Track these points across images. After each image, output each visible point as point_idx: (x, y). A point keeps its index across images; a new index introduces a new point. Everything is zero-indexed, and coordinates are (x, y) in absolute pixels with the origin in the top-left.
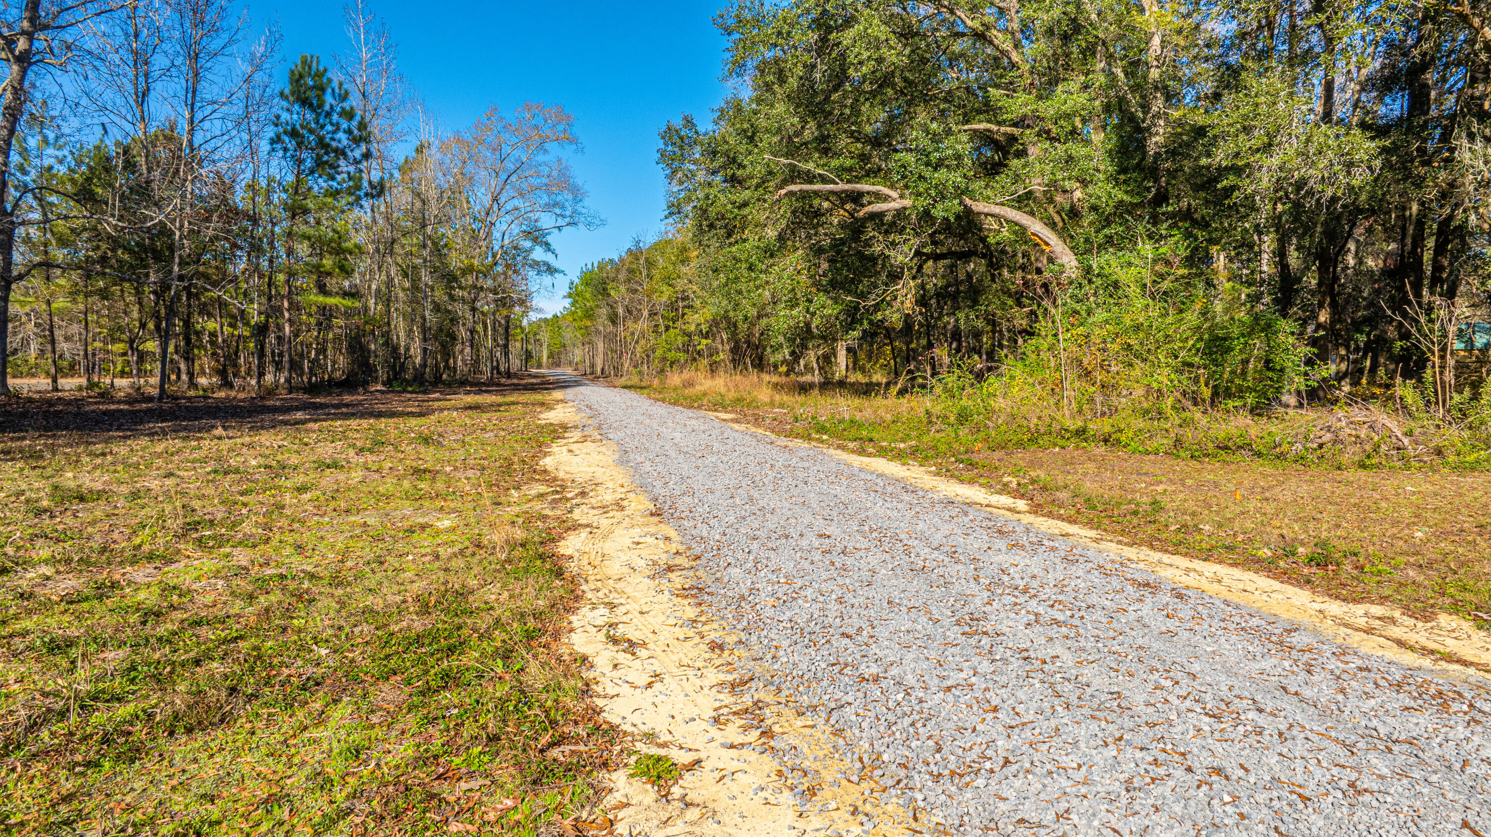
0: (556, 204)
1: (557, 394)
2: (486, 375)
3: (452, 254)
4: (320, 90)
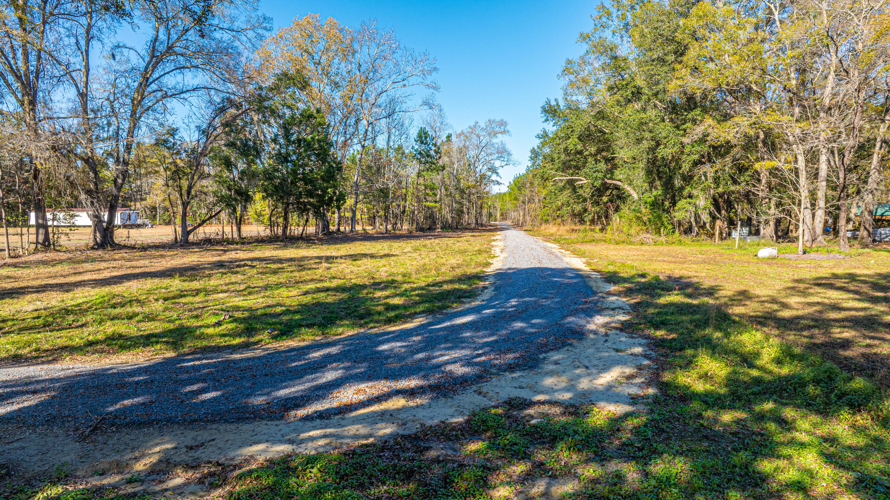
0: (502, 157)
1: (499, 233)
2: (473, 225)
3: (462, 181)
4: (426, 138)
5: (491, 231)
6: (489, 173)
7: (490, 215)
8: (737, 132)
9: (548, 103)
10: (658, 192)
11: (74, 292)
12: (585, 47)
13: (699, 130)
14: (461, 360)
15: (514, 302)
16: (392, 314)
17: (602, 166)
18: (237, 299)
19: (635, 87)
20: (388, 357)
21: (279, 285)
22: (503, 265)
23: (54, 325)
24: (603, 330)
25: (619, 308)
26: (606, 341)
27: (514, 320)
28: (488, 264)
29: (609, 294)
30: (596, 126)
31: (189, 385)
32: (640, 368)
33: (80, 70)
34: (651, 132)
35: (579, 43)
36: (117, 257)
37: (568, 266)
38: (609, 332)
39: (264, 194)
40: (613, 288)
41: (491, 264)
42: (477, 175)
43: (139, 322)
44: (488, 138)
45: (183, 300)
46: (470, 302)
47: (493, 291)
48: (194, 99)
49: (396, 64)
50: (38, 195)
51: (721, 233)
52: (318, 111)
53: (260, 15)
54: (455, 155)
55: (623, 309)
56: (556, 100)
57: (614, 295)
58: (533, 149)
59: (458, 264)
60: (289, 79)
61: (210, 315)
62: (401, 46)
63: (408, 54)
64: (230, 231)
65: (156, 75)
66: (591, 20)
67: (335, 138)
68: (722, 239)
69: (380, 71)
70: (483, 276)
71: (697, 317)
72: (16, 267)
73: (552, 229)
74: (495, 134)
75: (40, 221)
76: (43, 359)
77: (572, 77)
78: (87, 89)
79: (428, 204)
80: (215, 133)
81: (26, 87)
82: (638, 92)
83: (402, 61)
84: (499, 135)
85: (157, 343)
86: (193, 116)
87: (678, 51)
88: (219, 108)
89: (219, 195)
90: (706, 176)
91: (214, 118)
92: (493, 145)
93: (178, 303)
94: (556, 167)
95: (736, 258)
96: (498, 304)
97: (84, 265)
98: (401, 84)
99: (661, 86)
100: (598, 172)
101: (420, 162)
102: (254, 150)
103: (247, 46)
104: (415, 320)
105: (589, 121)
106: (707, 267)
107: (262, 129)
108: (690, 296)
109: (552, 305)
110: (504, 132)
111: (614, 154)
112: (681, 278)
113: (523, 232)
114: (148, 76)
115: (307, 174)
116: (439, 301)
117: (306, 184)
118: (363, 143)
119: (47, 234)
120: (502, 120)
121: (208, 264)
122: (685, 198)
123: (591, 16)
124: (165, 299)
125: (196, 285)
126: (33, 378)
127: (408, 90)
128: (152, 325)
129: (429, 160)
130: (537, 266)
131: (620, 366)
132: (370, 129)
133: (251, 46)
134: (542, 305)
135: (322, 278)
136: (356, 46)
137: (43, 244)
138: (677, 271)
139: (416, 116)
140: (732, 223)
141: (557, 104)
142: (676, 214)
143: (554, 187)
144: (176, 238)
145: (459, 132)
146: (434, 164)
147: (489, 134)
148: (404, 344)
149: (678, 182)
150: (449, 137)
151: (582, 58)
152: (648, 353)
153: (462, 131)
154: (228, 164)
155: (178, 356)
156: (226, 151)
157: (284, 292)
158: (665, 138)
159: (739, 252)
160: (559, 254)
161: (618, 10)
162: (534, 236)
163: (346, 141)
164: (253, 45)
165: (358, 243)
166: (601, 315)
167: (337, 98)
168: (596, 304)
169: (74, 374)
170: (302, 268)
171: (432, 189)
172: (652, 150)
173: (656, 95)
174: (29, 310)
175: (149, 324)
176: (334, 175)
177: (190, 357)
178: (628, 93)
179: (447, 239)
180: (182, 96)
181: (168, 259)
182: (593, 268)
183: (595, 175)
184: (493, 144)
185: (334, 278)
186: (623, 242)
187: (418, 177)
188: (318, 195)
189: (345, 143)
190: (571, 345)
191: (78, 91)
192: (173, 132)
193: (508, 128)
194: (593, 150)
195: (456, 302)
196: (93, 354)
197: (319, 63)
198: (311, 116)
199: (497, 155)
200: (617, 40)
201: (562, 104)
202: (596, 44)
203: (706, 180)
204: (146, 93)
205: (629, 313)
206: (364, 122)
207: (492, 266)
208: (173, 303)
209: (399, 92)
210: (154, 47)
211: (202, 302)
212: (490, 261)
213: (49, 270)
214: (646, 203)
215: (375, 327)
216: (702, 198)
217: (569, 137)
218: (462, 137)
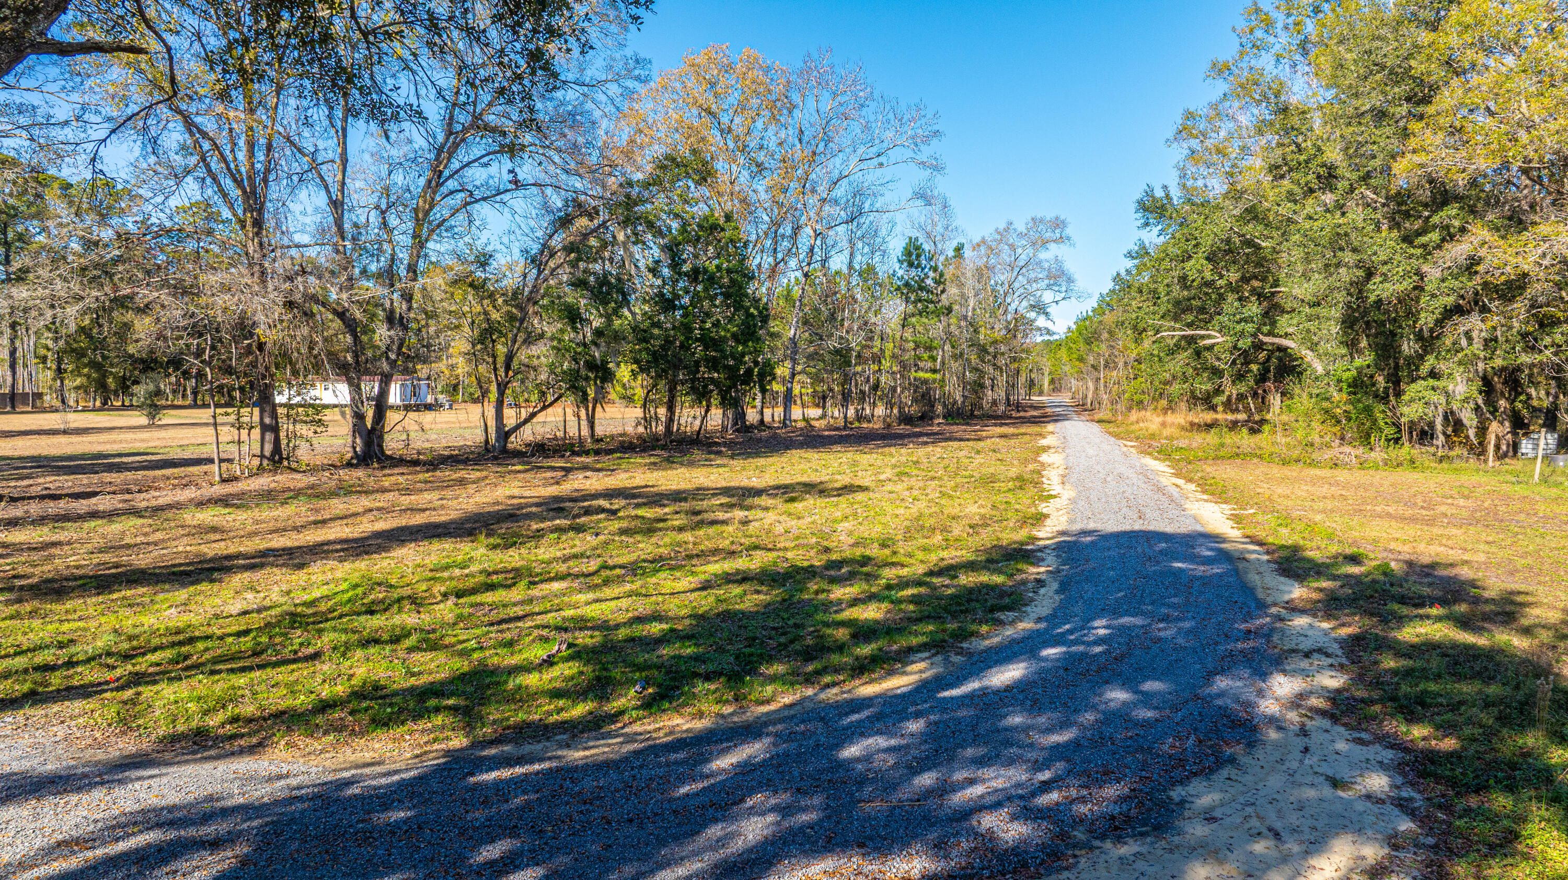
0: (1056, 285)
1: (1050, 427)
2: (1002, 408)
3: (982, 330)
4: (918, 256)
5: (1034, 421)
6: (1032, 315)
7: (1031, 384)
8: (1544, 255)
9: (1149, 192)
10: (1365, 360)
11: (310, 570)
12: (1221, 87)
13: (1459, 250)
14: (1009, 799)
15: (1100, 628)
16: (865, 650)
17: (1254, 309)
18: (582, 598)
19: (1324, 165)
20: (862, 781)
21: (658, 563)
22: (1071, 521)
23: (269, 652)
24: (1293, 716)
25: (1320, 651)
26: (1306, 750)
27: (1107, 682)
28: (1040, 518)
29: (1294, 609)
30: (1243, 235)
31: (487, 843)
32: (1394, 842)
33: (333, 161)
34: (1354, 250)
35: (1210, 80)
36: (387, 484)
37: (1199, 528)
38: (1309, 724)
39: (635, 366)
40: (1298, 592)
41: (1046, 516)
42: (1009, 317)
43: (410, 650)
44: (1030, 251)
45: (488, 597)
46: (1012, 623)
47: (1057, 592)
48: (518, 202)
49: (867, 128)
50: (264, 377)
51: (1497, 447)
52: (728, 218)
53: (629, 56)
54: (970, 283)
55: (1328, 655)
56: (1165, 187)
57: (1303, 612)
58: (1118, 274)
59: (983, 517)
60: (678, 166)
61: (533, 641)
62: (876, 94)
63: (888, 107)
64: (576, 428)
65: (456, 165)
66: (1234, 35)
67: (759, 260)
68: (1501, 456)
69: (836, 140)
70: (1032, 551)
71: (1493, 690)
72: (227, 505)
73: (1151, 421)
74: (1045, 243)
75: (267, 420)
76: (242, 743)
77: (1194, 143)
78: (343, 193)
79: (921, 374)
80: (552, 264)
81: (248, 198)
82: (1330, 175)
83: (876, 121)
84: (1052, 246)
85: (437, 710)
86: (518, 232)
87: (1416, 94)
88: (560, 218)
89: (559, 370)
90: (1470, 339)
91: (551, 237)
92: (1039, 263)
93: (481, 604)
94: (1163, 309)
95: (1542, 508)
96: (1070, 632)
97: (334, 502)
98: (875, 161)
99: (1377, 163)
100: (1246, 322)
101: (907, 300)
102: (617, 292)
103: (606, 110)
104: (909, 669)
105: (1229, 225)
106: (1483, 536)
107: (631, 255)
108: (1464, 623)
109: (1180, 641)
110: (1061, 240)
111: (1277, 286)
112: (1433, 566)
113: (1095, 428)
114: (441, 168)
115: (708, 329)
116: (954, 616)
117: (706, 348)
118: (806, 269)
119: (277, 441)
120: (1057, 218)
121: (537, 505)
122: (1424, 379)
123: (1234, 30)
124: (459, 594)
125: (514, 558)
126: (218, 800)
127: (887, 173)
128: (432, 660)
129: (924, 295)
130: (1137, 527)
131: (1350, 837)
132: (818, 242)
133: (613, 110)
134: (1160, 639)
135: (734, 547)
136: (796, 97)
137: (271, 459)
138: (1422, 547)
139: (900, 217)
140: (1519, 424)
141: (1167, 196)
142: (1405, 410)
143: (1157, 345)
144: (487, 442)
145: (977, 239)
146: (932, 302)
147: (1034, 244)
148: (893, 742)
149: (1408, 347)
150: (959, 249)
151: (1214, 106)
152: (1404, 794)
153: (983, 238)
154: (573, 317)
155: (474, 745)
156: (571, 296)
157: (666, 582)
158: (1385, 263)
159: (1543, 489)
160: (1174, 491)
161: (1289, 15)
162: (1117, 436)
163: (777, 264)
164: (618, 108)
165: (796, 453)
166: (1284, 672)
167: (761, 189)
168: (1268, 636)
169: (285, 794)
170: (698, 520)
171: (929, 348)
172: (1359, 288)
173: (1366, 177)
174: (234, 612)
175: (429, 656)
176: (755, 332)
177: (493, 751)
178: (1309, 177)
179: (955, 444)
180: (498, 198)
181: (471, 488)
182: (1249, 532)
183: (1239, 327)
184: (1041, 262)
185: (756, 547)
186: (1298, 461)
187: (903, 326)
188: (727, 367)
189: (773, 270)
190: (1232, 760)
191: (330, 198)
192: (483, 260)
193: (1068, 231)
194: (1233, 276)
195: (986, 622)
196: (326, 733)
197: (730, 130)
198: (714, 227)
199: (1046, 282)
200: (1284, 71)
201: (1176, 193)
202: (1244, 81)
203: (1470, 344)
204: (438, 198)
205: (1342, 666)
206: (808, 230)
207: (1048, 522)
208: (472, 606)
209: (871, 176)
210: (451, 117)
211: (522, 603)
212: (1043, 508)
213: (275, 513)
214: (1340, 381)
215: (834, 684)
216: (1459, 379)
217: (1190, 257)
218: (983, 249)
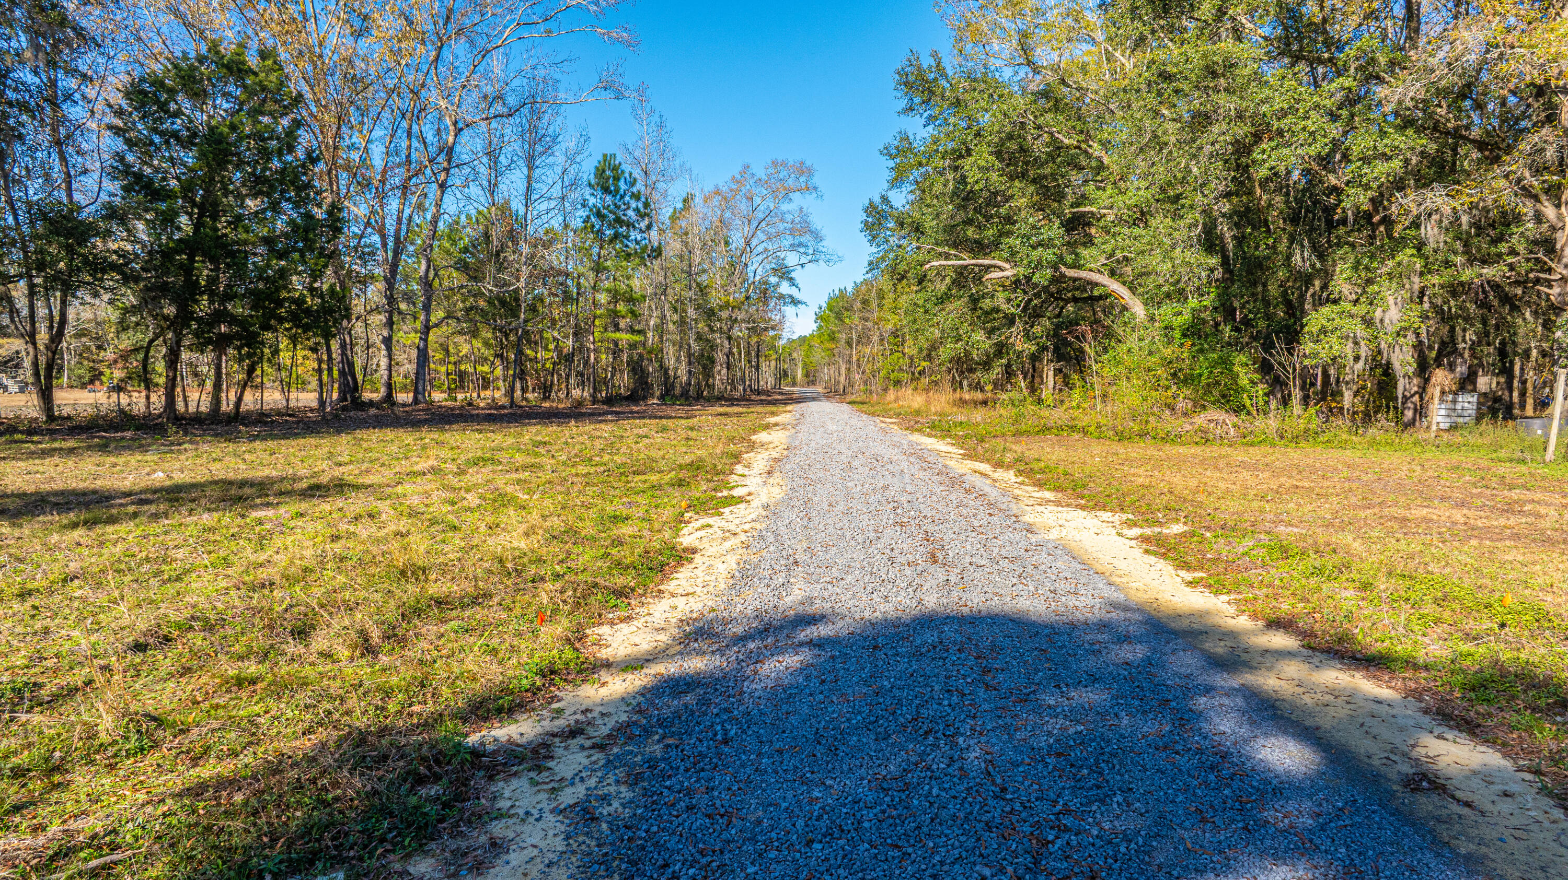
0: (801, 244)
2: (742, 391)
3: (711, 291)
4: (617, 179)
7: (783, 374)
9: (914, 61)
17: (1055, 231)
44: (771, 201)
56: (936, 53)
74: (788, 193)
79: (618, 336)
92: (781, 217)
98: (541, 27)
100: (1044, 246)
110: (810, 188)
120: (802, 163)
129: (623, 230)
141: (938, 65)
145: (709, 187)
147: (775, 193)
150: (689, 200)
153: (717, 186)
171: (630, 301)
183: (1035, 255)
184: (783, 215)
187: (597, 272)
193: (816, 180)
199: (790, 239)
201: (950, 64)
214: (1168, 328)
216: (1391, 301)
217: (969, 152)
218: (716, 201)
